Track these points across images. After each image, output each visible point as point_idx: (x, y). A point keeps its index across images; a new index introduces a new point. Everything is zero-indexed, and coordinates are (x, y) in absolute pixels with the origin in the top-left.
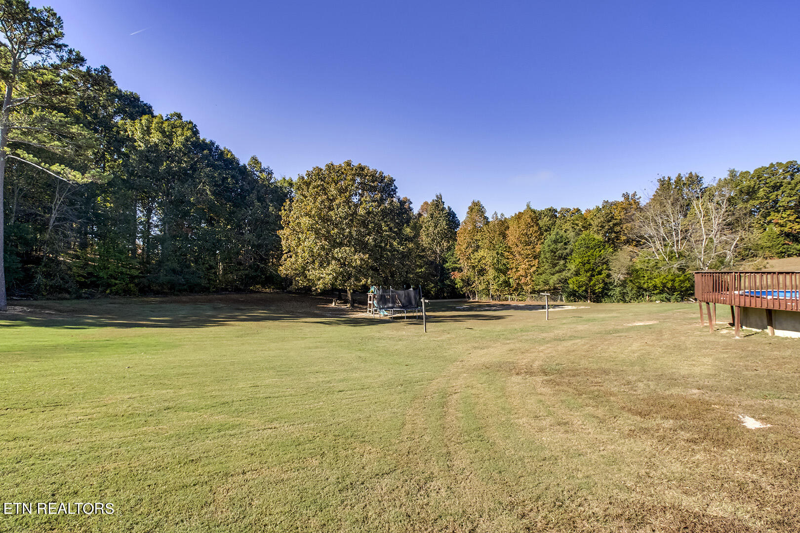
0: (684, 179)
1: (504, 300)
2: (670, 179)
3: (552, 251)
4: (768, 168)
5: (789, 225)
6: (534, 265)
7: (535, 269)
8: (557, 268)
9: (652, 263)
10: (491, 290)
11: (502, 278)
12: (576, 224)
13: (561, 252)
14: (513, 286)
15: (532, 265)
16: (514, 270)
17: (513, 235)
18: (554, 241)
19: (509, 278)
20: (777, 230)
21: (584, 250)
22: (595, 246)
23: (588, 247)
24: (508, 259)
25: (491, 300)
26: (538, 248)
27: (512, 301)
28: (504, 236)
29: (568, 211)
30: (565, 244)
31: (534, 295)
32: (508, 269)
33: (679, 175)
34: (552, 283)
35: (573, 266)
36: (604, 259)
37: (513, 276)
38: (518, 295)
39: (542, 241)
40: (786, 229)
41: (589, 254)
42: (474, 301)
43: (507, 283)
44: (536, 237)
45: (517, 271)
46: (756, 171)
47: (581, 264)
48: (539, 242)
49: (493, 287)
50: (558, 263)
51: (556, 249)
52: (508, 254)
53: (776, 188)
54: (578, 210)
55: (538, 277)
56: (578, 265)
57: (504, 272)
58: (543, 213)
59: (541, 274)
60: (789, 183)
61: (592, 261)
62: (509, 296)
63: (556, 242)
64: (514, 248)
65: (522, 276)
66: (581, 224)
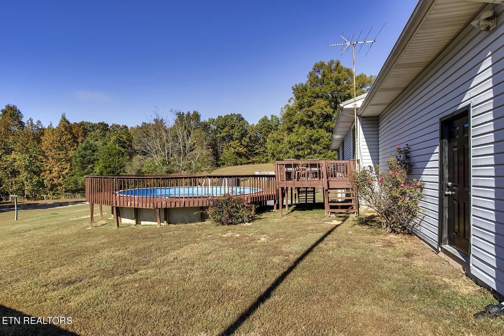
0: (191, 115)
1: (40, 199)
2: (183, 114)
3: (82, 156)
4: (230, 116)
5: (238, 148)
6: (66, 168)
7: (67, 171)
8: (86, 171)
9: (153, 168)
10: (26, 191)
11: (36, 179)
12: (122, 137)
13: (89, 158)
14: (47, 187)
15: (64, 167)
16: (48, 172)
17: (46, 141)
18: (84, 148)
19: (43, 179)
20: (233, 150)
21: (107, 157)
22: (115, 154)
23: (110, 155)
24: (42, 162)
25: (26, 200)
26: (71, 153)
27: (48, 200)
28: (39, 142)
29: (118, 126)
30: (94, 151)
31: (68, 194)
32: (41, 171)
33: (189, 112)
34: (81, 183)
35: (98, 169)
36: (122, 164)
37: (46, 177)
38: (54, 194)
39: (75, 148)
40: (236, 150)
41: (110, 160)
42: (7, 201)
43: (41, 184)
44: (69, 144)
45: (51, 173)
46: (225, 116)
47: (103, 168)
48: (72, 149)
49: (28, 188)
50: (87, 166)
51: (85, 155)
52: (42, 157)
53: (233, 127)
54: (126, 127)
55: (69, 178)
56: (101, 168)
57: (37, 174)
58: (96, 126)
59: (73, 175)
60: (237, 126)
61: (113, 166)
62: (45, 196)
63: (85, 149)
64: (48, 152)
65: (55, 178)
66: (126, 137)
